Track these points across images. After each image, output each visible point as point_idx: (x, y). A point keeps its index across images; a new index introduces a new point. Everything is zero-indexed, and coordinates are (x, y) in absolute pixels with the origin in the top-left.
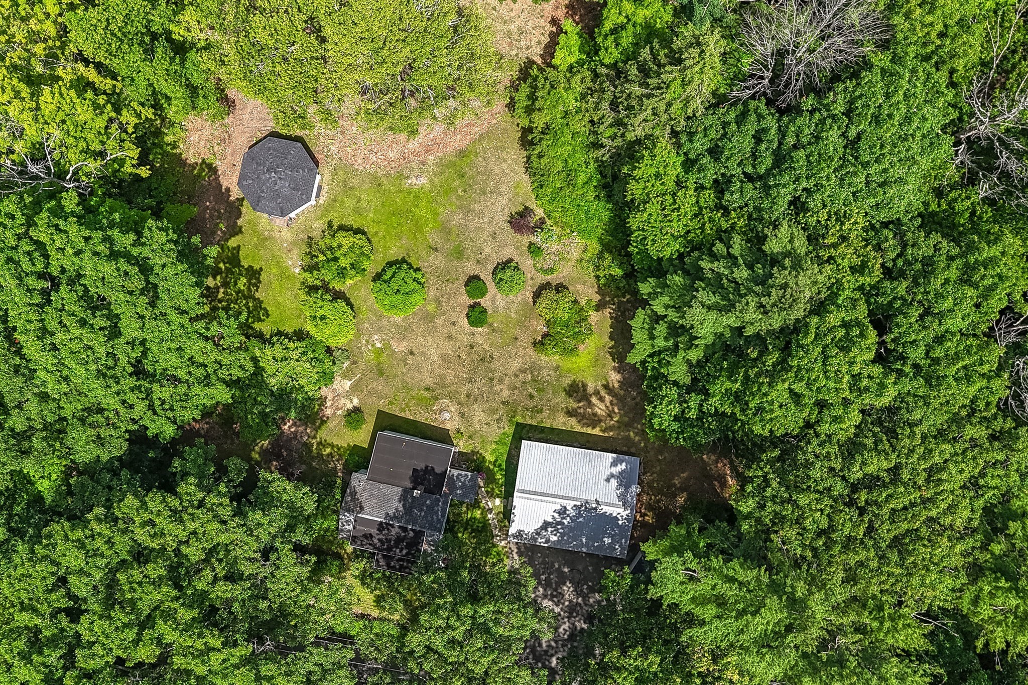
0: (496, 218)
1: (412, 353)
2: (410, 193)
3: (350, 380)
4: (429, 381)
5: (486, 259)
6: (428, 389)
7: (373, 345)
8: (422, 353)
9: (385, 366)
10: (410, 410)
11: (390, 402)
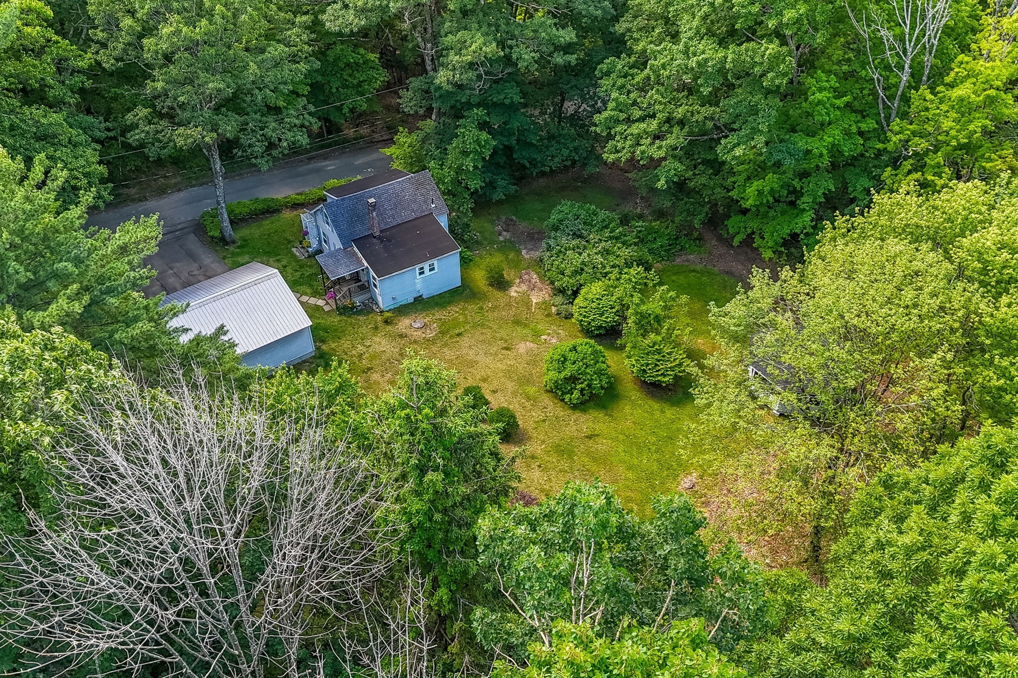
1: (507, 349)
2: (680, 466)
3: (536, 303)
4: (465, 340)
6: (459, 335)
7: (549, 334)
8: (496, 354)
9: (519, 329)
10: (457, 312)
11: (481, 308)
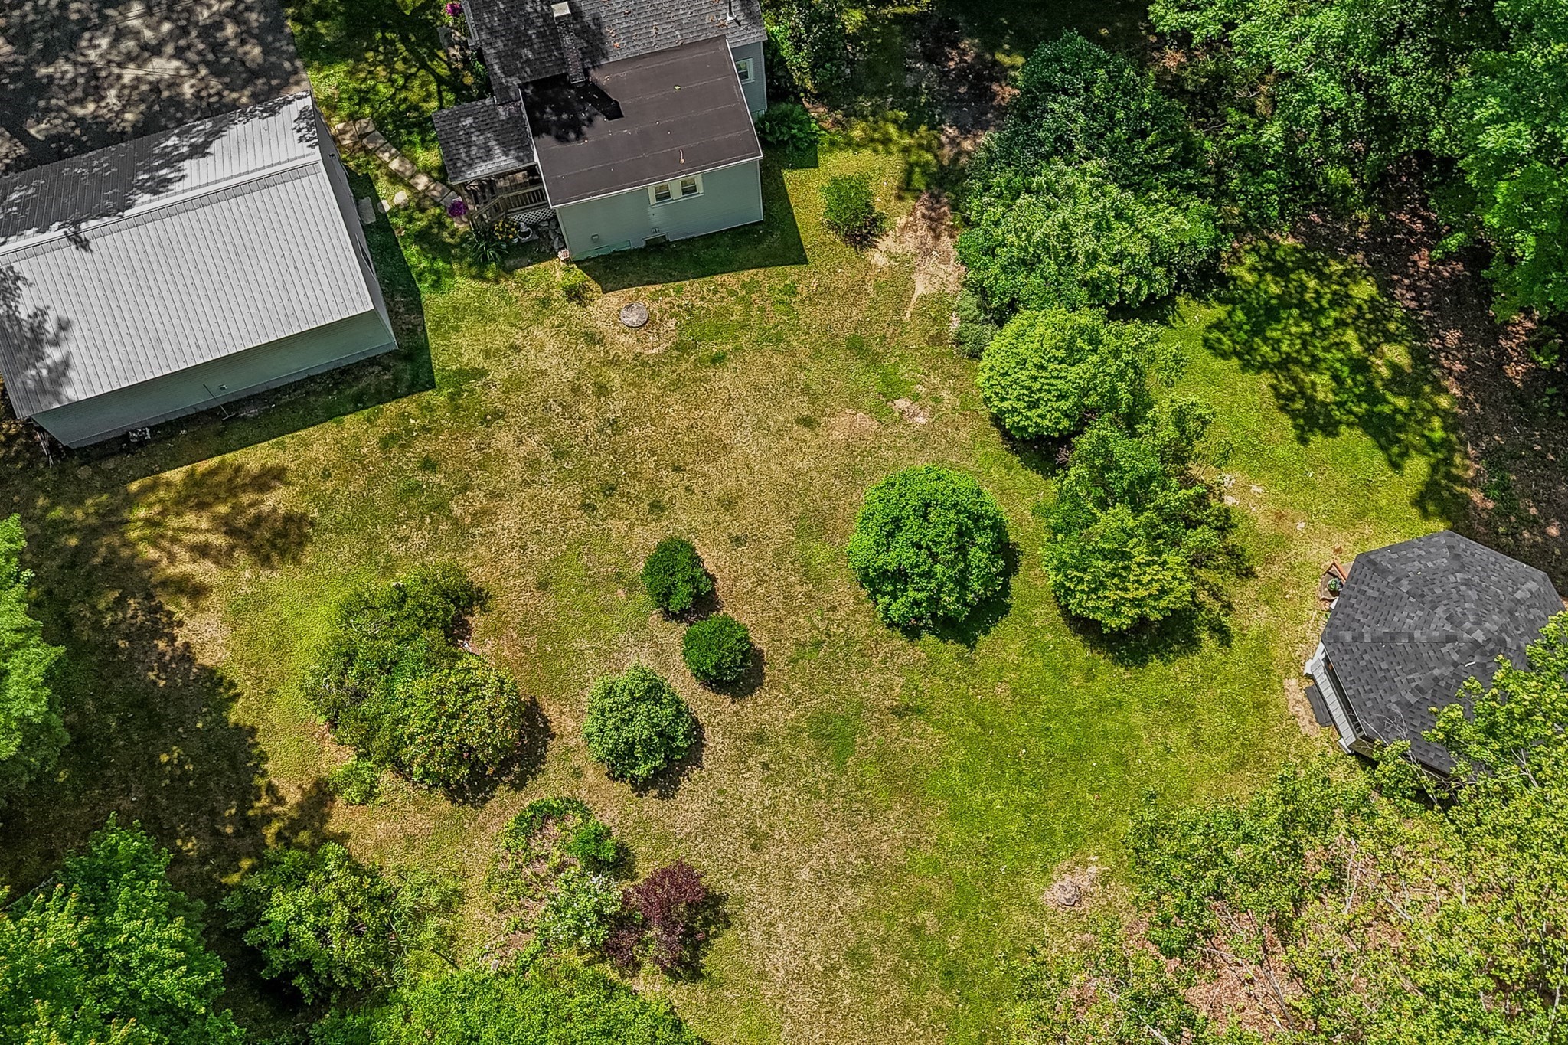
0: (775, 895)
2: (1070, 837)
4: (725, 378)
5: (742, 759)
9: (855, 366)
11: (792, 291)
